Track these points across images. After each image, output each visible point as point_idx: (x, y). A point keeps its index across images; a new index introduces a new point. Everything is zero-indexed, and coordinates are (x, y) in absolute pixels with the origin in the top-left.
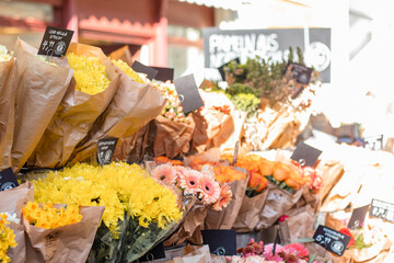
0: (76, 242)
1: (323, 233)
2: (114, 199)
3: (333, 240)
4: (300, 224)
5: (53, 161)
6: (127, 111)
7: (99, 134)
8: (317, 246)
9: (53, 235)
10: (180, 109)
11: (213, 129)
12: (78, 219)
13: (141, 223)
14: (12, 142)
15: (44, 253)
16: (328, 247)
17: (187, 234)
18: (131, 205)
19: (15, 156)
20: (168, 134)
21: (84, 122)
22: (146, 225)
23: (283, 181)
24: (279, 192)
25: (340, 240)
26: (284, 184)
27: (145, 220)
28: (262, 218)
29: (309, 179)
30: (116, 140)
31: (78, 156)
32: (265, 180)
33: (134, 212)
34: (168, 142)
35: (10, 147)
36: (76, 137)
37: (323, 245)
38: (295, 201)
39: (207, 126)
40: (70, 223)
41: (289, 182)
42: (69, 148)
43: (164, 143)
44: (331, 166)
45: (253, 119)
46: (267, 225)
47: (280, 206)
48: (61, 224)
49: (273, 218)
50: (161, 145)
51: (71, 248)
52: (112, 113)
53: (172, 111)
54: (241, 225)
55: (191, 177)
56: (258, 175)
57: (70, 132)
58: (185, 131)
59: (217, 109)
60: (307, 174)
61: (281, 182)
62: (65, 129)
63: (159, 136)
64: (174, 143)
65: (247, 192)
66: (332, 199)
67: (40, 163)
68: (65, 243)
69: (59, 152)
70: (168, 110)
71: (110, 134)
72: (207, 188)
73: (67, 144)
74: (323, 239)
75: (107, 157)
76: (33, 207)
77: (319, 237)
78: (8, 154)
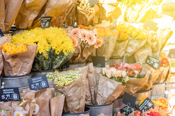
0: (26, 60)
1: (150, 59)
2: (45, 42)
3: (154, 62)
4: (145, 55)
5: (25, 26)
6: (53, 5)
7: (43, 15)
8: (147, 64)
9: (14, 57)
10: (89, 4)
11: (109, 13)
12: (24, 50)
13: (56, 52)
14: (4, 18)
15: (11, 64)
16: (152, 66)
17: (84, 58)
18: (52, 45)
19: (7, 24)
20: (84, 15)
21: (35, 10)
22: (58, 54)
23: (136, 36)
24: (135, 41)
25: (157, 62)
26: (137, 38)
27: (58, 52)
28: (126, 52)
29: (151, 36)
30: (51, 17)
31: (36, 24)
32: (128, 36)
33: (54, 48)
34: (84, 18)
35: (4, 20)
36: (33, 16)
37: (150, 65)
38: (142, 45)
39: (105, 12)
40: (21, 52)
41: (139, 37)
42: (31, 21)
43: (82, 19)
44: (164, 30)
45: (130, 9)
46: (129, 55)
47: (134, 47)
48: (17, 52)
49: (132, 52)
50: (81, 20)
51: (24, 62)
52: (48, 7)
53: (85, 5)
54: (116, 55)
55: (84, 34)
56: (124, 34)
57: (30, 14)
58: (90, 14)
59: (110, 4)
60: (150, 33)
61: (136, 37)
62: (28, 12)
63: (80, 16)
64: (86, 19)
65: (117, 41)
66: (168, 45)
67: (20, 27)
68: (21, 60)
69: (27, 23)
70: (83, 5)
71: (48, 15)
72: (90, 39)
73: (30, 19)
74: (150, 62)
75: (47, 25)
76: (7, 45)
77: (148, 61)
78: (3, 23)
